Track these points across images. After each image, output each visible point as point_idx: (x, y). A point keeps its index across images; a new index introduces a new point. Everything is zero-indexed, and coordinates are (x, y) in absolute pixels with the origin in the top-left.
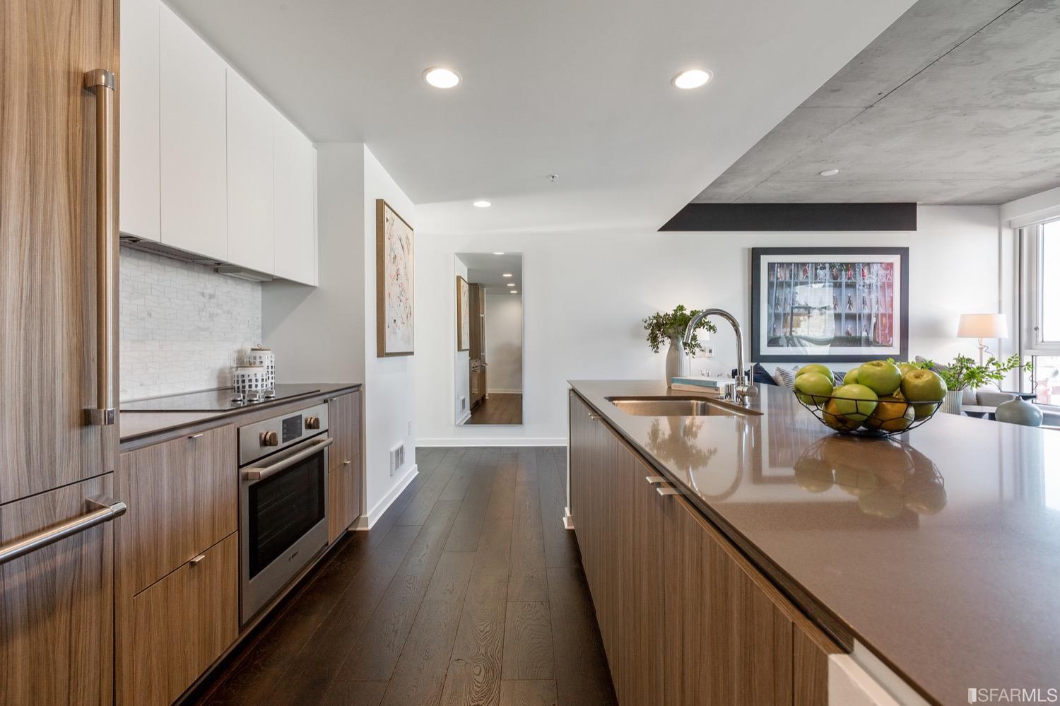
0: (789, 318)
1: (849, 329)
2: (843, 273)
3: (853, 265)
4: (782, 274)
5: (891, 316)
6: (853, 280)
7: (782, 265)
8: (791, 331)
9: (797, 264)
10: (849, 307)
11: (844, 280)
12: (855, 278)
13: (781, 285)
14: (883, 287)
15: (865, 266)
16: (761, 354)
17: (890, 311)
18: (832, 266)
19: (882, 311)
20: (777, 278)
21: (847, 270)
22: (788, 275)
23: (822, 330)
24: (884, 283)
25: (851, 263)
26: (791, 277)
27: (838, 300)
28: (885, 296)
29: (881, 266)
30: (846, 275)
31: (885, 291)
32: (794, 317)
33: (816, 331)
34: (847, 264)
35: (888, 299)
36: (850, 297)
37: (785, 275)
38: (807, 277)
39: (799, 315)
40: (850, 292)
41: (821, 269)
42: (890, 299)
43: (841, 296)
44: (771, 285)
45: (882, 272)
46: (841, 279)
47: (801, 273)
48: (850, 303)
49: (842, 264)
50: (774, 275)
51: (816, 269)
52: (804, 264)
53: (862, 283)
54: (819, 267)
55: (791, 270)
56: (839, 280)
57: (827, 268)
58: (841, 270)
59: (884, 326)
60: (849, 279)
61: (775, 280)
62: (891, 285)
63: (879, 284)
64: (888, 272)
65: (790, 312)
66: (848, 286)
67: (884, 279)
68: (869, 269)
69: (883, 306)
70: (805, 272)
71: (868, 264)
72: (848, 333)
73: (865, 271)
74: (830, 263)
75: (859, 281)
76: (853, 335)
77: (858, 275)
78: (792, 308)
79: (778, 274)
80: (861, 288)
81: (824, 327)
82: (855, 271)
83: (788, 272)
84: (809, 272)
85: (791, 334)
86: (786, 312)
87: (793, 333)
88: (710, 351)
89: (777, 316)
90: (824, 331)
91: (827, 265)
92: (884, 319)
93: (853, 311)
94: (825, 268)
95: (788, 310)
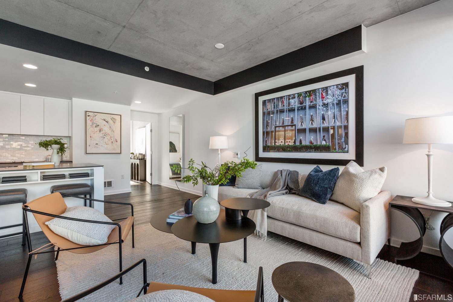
0: (274, 133)
1: (311, 139)
2: (307, 98)
3: (314, 91)
4: (270, 107)
5: (346, 127)
6: (314, 103)
7: (269, 100)
8: (275, 142)
9: (278, 98)
10: (312, 123)
11: (307, 103)
12: (316, 101)
13: (269, 113)
14: (339, 104)
15: (324, 90)
16: (259, 157)
17: (346, 124)
18: (299, 95)
19: (338, 124)
20: (267, 109)
21: (310, 95)
22: (273, 106)
23: (293, 141)
24: (340, 101)
25: (313, 91)
26: (274, 108)
27: (304, 119)
28: (340, 111)
29: (337, 87)
30: (309, 99)
31: (340, 107)
32: (277, 133)
33: (290, 142)
34: (310, 92)
35: (344, 113)
36: (312, 116)
37: (271, 106)
38: (284, 105)
39: (279, 131)
40: (312, 112)
41: (292, 99)
42: (345, 113)
43: (306, 115)
44: (264, 114)
45: (338, 92)
46: (305, 103)
47: (280, 104)
48: (312, 120)
49: (306, 92)
50: (265, 107)
51: (289, 99)
52: (282, 98)
53: (321, 104)
54: (291, 98)
55: (274, 103)
56: (304, 104)
57: (296, 97)
58: (306, 97)
59: (340, 136)
60: (311, 102)
61: (266, 111)
62: (346, 102)
63: (335, 102)
64: (344, 91)
65: (274, 130)
66: (311, 107)
67: (340, 97)
68: (327, 91)
69: (339, 119)
70: (283, 102)
71: (327, 88)
72: (311, 142)
73: (324, 94)
74: (298, 93)
75: (319, 102)
76: (315, 144)
77: (318, 98)
78: (276, 127)
79: (268, 106)
80: (321, 107)
81: (294, 138)
82: (316, 95)
83: (273, 104)
84: (285, 102)
85: (275, 144)
86: (272, 130)
87: (276, 144)
88: (237, 154)
89: (268, 133)
90: (295, 142)
91: (296, 95)
92: (340, 130)
93: (315, 125)
94: (294, 98)
95: (273, 129)
